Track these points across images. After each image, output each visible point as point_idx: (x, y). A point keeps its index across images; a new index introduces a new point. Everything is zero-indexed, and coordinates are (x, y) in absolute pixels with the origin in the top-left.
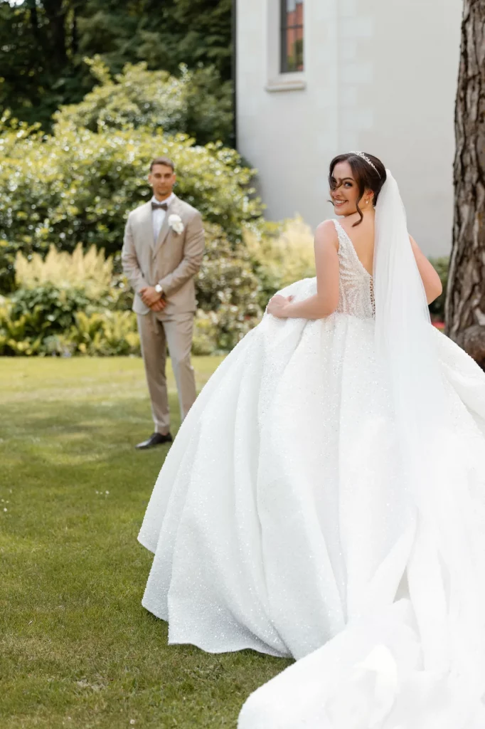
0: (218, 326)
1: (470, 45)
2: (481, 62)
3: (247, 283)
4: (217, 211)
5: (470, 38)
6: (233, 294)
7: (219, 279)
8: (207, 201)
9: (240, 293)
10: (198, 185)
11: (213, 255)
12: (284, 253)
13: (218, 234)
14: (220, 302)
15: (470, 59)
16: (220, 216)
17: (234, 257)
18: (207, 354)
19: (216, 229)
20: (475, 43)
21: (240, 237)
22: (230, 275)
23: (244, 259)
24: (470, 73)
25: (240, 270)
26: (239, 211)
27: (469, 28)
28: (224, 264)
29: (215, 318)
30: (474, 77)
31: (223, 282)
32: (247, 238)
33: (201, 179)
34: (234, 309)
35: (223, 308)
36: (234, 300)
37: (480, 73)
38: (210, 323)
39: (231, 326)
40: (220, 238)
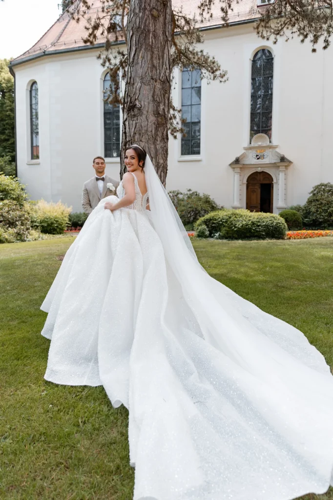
0: (16, 233)
1: (127, 129)
2: (132, 136)
3: (26, 219)
4: (14, 197)
5: (127, 127)
6: (22, 222)
7: (16, 218)
8: (11, 193)
9: (24, 222)
10: (7, 188)
11: (14, 210)
12: (37, 210)
13: (15, 204)
14: (17, 225)
15: (127, 134)
16: (16, 198)
17: (21, 211)
18: (13, 242)
19: (15, 202)
20: (129, 128)
21: (23, 205)
22: (20, 217)
23: (25, 212)
24: (127, 140)
25: (24, 215)
26: (22, 197)
27: (127, 123)
28: (18, 213)
29: (15, 230)
30: (129, 141)
31: (18, 219)
32: (25, 205)
33: (8, 186)
34: (22, 227)
35: (19, 227)
36: (22, 224)
37: (131, 140)
38: (13, 232)
39: (22, 232)
40: (16, 205)
